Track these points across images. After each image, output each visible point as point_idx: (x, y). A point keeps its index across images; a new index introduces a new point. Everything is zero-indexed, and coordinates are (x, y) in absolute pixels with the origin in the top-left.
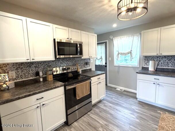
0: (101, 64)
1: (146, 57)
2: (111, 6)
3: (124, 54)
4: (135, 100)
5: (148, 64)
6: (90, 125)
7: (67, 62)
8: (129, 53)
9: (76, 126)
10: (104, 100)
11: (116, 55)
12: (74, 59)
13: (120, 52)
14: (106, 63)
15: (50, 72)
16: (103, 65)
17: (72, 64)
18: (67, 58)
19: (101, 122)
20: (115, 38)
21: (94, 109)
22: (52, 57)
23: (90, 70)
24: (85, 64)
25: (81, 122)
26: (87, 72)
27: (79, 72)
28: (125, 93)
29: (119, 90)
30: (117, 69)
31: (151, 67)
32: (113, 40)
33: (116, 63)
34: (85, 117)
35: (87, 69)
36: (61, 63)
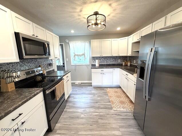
0: (59, 65)
1: (93, 57)
2: (79, 15)
3: (79, 55)
4: (91, 87)
5: (94, 62)
6: (73, 118)
7: (29, 63)
8: (83, 55)
9: (60, 127)
10: (71, 95)
11: (73, 56)
12: (37, 61)
13: (76, 54)
14: (63, 64)
15: (11, 78)
16: (61, 66)
17: (35, 66)
18: (29, 59)
19: (79, 111)
20: (71, 42)
21: (67, 104)
22: (15, 58)
23: (54, 70)
24: (48, 65)
25: (63, 121)
26: (52, 73)
27: (45, 74)
28: (83, 84)
29: (77, 83)
30: (74, 68)
31: (97, 63)
32: (69, 44)
33: (73, 63)
34: (63, 115)
35: (51, 71)
36: (20, 66)
